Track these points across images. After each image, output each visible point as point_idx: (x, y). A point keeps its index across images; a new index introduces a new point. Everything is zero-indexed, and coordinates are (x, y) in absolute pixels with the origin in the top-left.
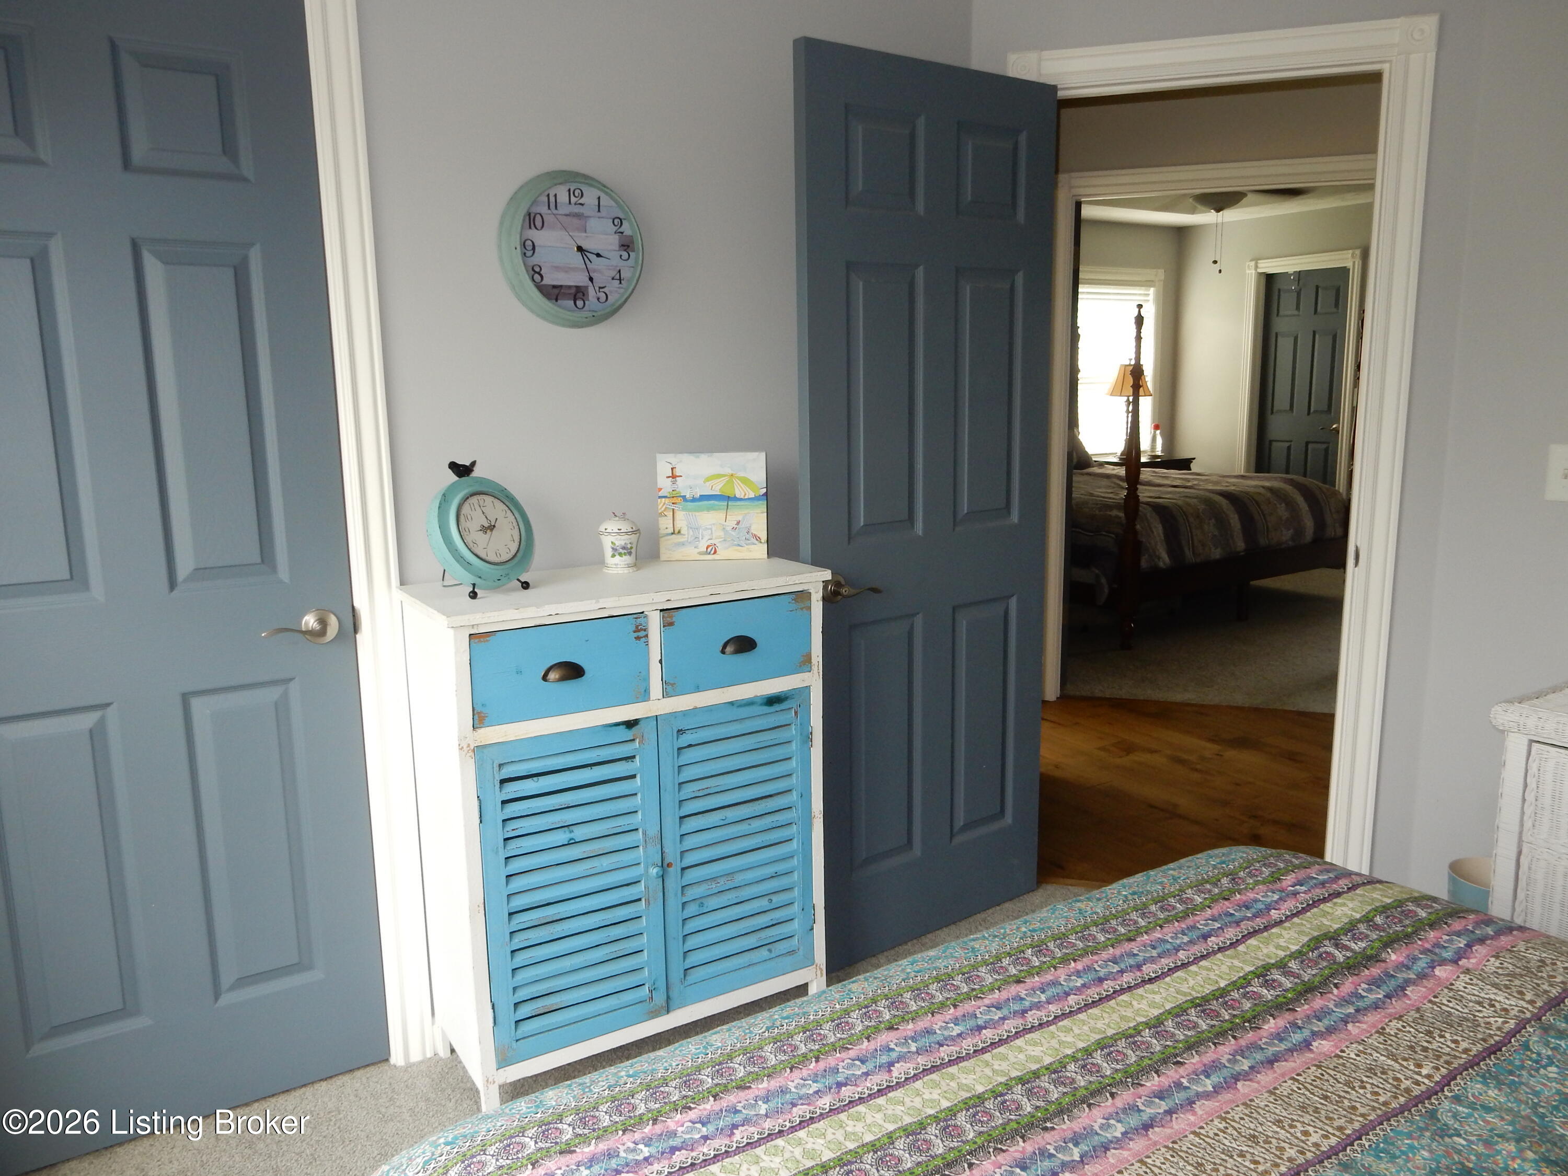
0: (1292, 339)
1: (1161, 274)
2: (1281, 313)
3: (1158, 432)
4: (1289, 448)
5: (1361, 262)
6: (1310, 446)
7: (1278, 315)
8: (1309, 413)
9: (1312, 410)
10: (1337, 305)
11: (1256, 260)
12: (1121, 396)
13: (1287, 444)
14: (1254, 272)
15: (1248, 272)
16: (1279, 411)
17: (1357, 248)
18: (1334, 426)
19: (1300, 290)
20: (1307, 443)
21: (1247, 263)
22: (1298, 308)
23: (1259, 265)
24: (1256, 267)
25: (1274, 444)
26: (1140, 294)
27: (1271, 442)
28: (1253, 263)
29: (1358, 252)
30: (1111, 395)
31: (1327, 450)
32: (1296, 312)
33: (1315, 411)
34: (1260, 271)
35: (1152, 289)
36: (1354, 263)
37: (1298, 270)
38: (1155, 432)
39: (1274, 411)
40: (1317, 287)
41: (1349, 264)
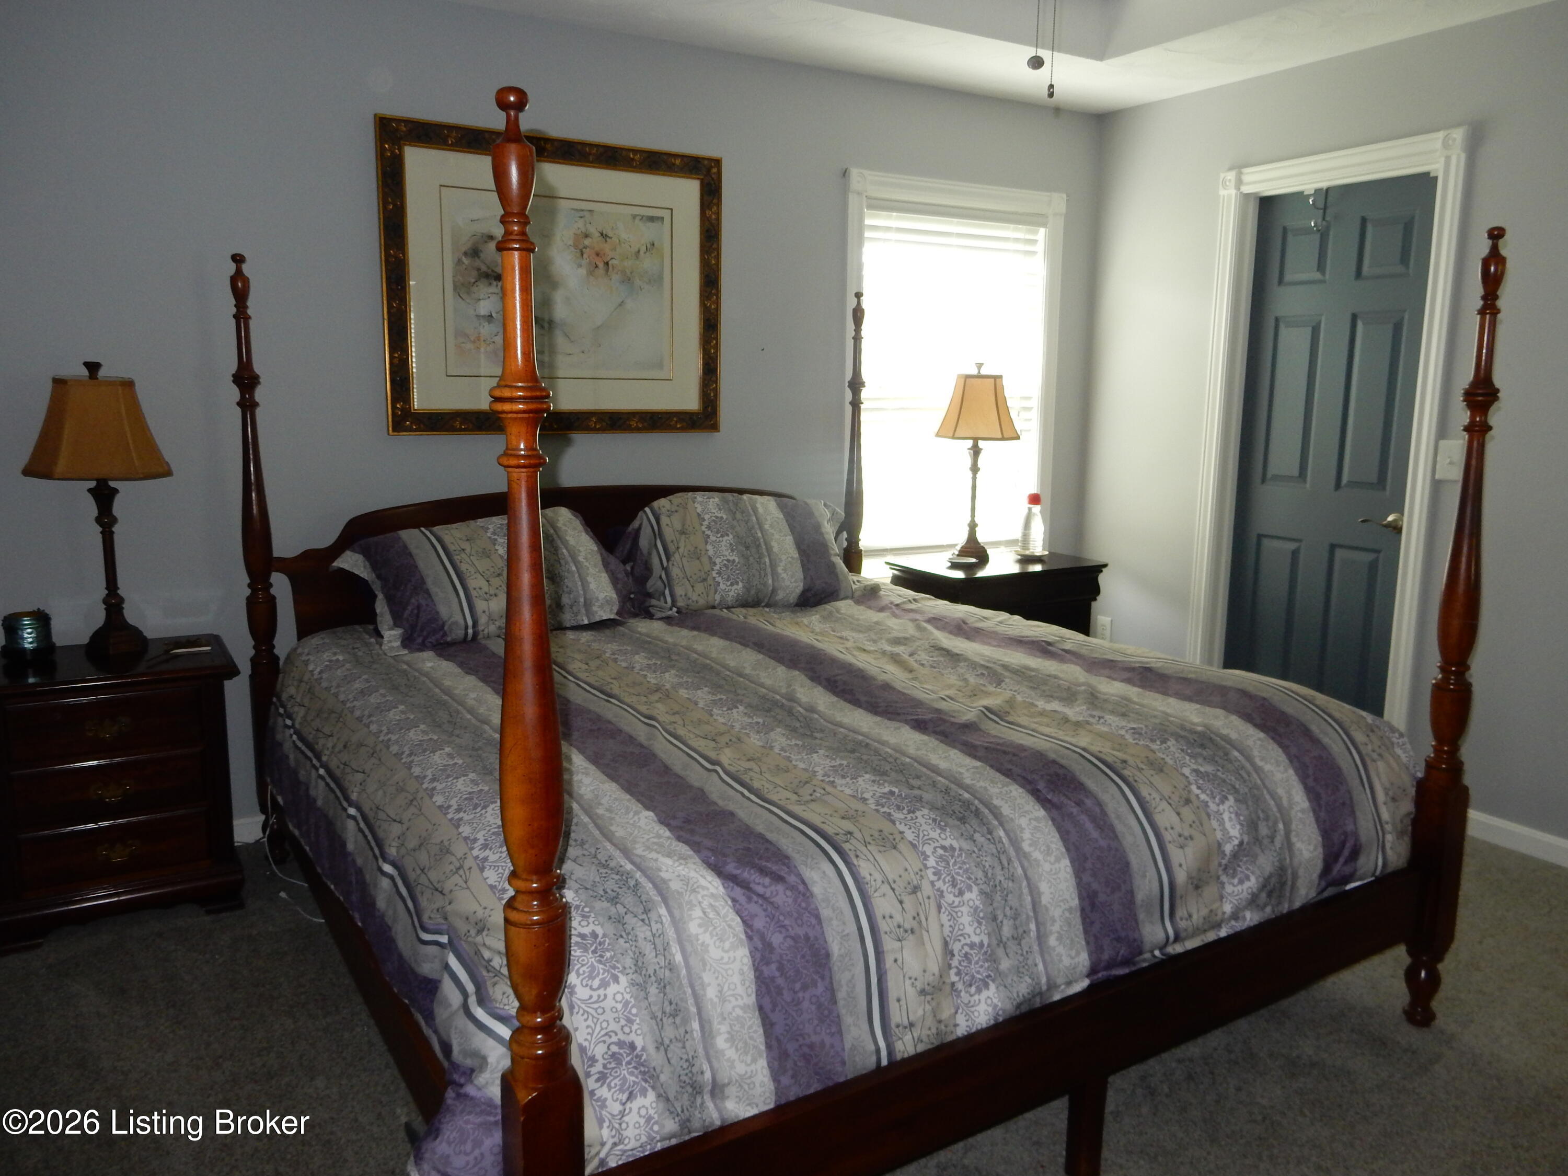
0: (1309, 330)
1: (1058, 203)
2: (1288, 277)
3: (1037, 509)
4: (1295, 554)
5: (1463, 156)
6: (1340, 554)
7: (1281, 281)
8: (1338, 485)
9: (1345, 479)
10: (1404, 259)
11: (1239, 167)
12: (953, 437)
13: (1292, 546)
14: (1233, 192)
15: (1222, 192)
16: (1276, 477)
17: (1459, 125)
18: (1391, 518)
19: (1328, 228)
20: (1333, 547)
21: (1222, 175)
22: (1321, 267)
23: (1246, 178)
24: (1239, 182)
25: (1266, 542)
26: (1017, 240)
27: (1260, 537)
28: (1231, 176)
29: (1458, 135)
30: (938, 435)
31: (1373, 567)
32: (1318, 276)
33: (1351, 484)
34: (1246, 189)
35: (1042, 231)
36: (1448, 158)
37: (1324, 185)
38: (1030, 509)
39: (1269, 475)
40: (1364, 221)
41: (1435, 167)
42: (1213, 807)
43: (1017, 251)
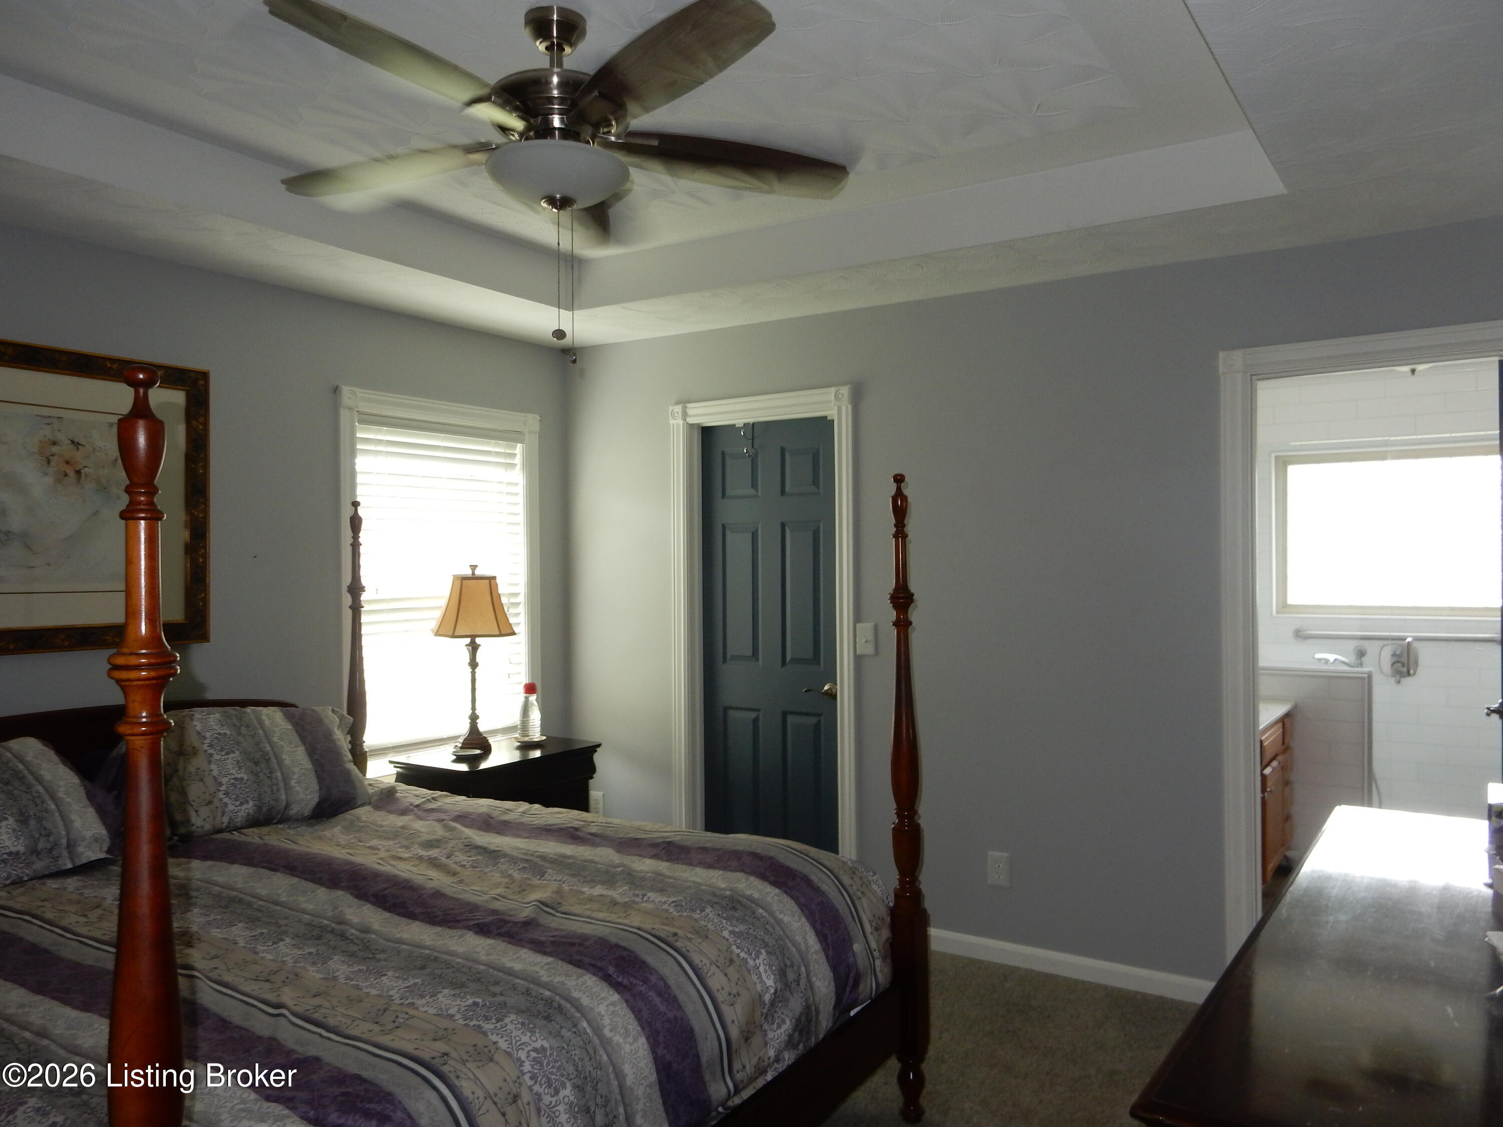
0: (749, 537)
1: (531, 423)
2: (729, 492)
3: (533, 698)
4: (756, 721)
5: (850, 407)
6: (790, 719)
7: (724, 496)
8: (784, 663)
9: (788, 658)
10: (815, 482)
11: (684, 402)
12: (454, 636)
13: (753, 715)
14: (681, 422)
15: (672, 422)
16: (734, 658)
17: (844, 384)
18: (826, 688)
19: (756, 454)
20: (785, 714)
21: (671, 408)
22: (754, 485)
23: (690, 412)
24: (685, 415)
25: (732, 714)
26: (498, 454)
27: (726, 709)
28: (678, 409)
29: (845, 391)
30: (438, 633)
31: (817, 726)
32: (752, 492)
33: (795, 660)
34: (691, 420)
35: (519, 446)
36: (839, 409)
37: (751, 421)
38: (527, 699)
39: (729, 656)
40: (783, 450)
41: (831, 413)
42: (751, 963)
43: (498, 464)
